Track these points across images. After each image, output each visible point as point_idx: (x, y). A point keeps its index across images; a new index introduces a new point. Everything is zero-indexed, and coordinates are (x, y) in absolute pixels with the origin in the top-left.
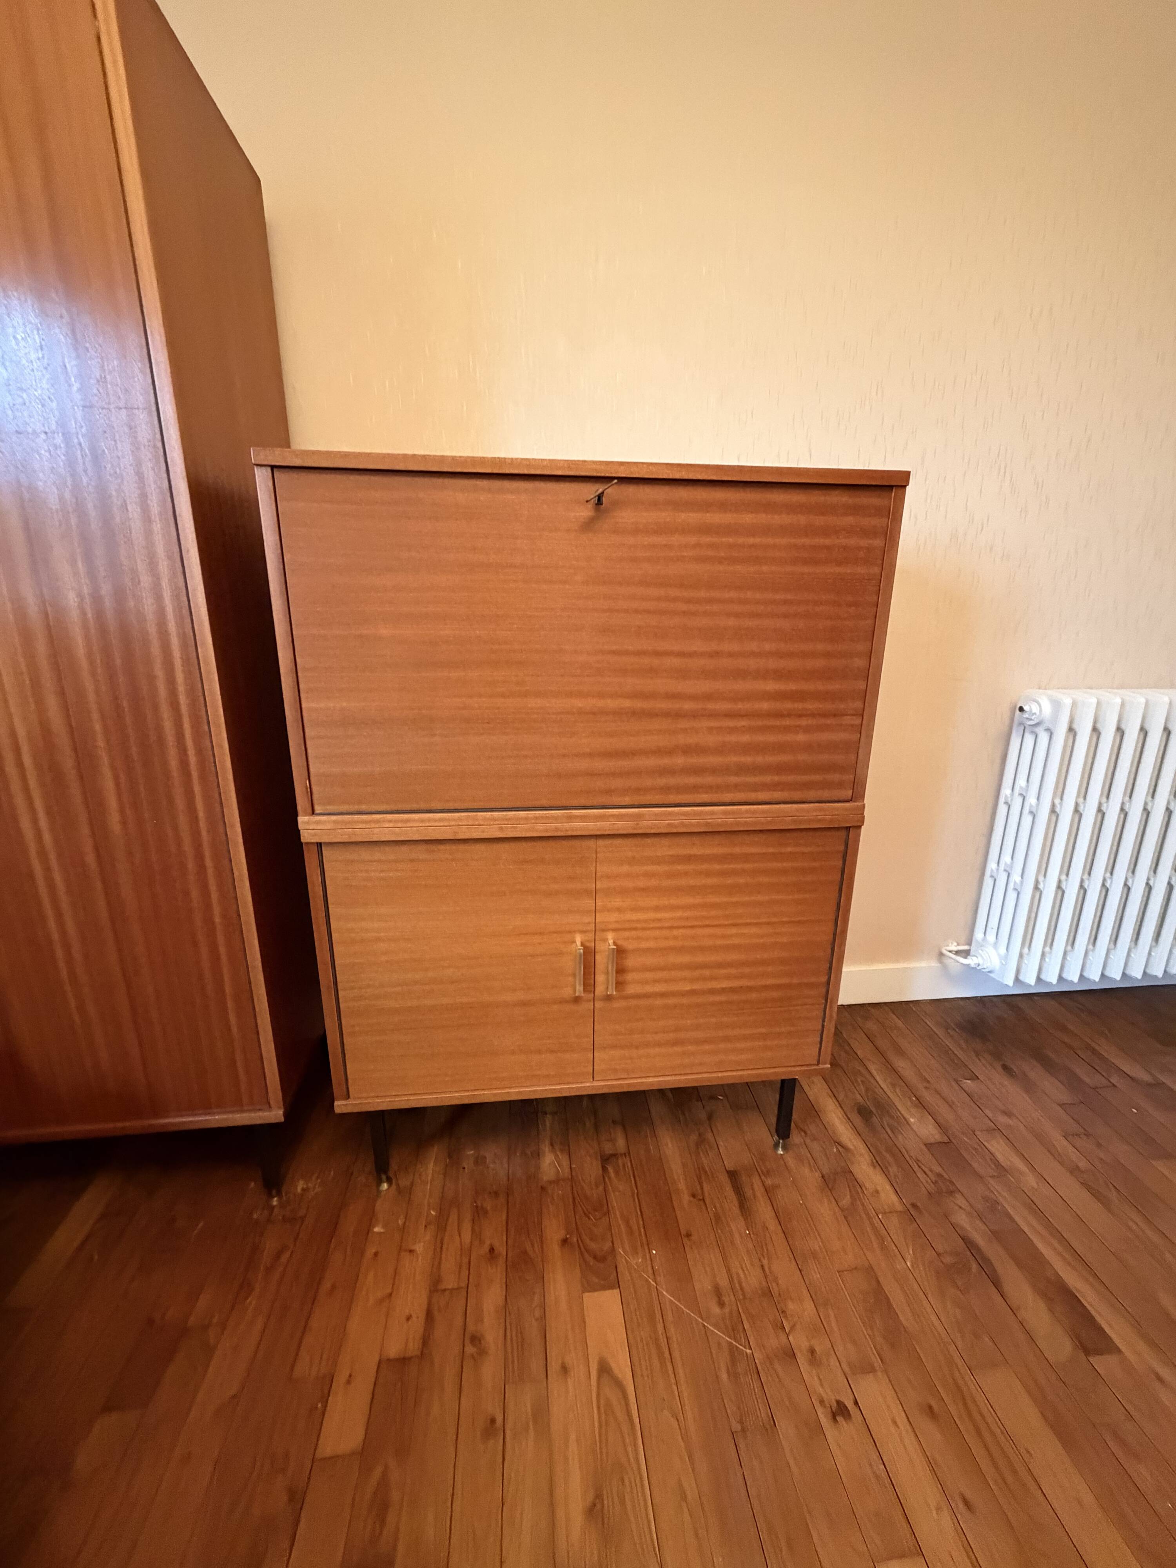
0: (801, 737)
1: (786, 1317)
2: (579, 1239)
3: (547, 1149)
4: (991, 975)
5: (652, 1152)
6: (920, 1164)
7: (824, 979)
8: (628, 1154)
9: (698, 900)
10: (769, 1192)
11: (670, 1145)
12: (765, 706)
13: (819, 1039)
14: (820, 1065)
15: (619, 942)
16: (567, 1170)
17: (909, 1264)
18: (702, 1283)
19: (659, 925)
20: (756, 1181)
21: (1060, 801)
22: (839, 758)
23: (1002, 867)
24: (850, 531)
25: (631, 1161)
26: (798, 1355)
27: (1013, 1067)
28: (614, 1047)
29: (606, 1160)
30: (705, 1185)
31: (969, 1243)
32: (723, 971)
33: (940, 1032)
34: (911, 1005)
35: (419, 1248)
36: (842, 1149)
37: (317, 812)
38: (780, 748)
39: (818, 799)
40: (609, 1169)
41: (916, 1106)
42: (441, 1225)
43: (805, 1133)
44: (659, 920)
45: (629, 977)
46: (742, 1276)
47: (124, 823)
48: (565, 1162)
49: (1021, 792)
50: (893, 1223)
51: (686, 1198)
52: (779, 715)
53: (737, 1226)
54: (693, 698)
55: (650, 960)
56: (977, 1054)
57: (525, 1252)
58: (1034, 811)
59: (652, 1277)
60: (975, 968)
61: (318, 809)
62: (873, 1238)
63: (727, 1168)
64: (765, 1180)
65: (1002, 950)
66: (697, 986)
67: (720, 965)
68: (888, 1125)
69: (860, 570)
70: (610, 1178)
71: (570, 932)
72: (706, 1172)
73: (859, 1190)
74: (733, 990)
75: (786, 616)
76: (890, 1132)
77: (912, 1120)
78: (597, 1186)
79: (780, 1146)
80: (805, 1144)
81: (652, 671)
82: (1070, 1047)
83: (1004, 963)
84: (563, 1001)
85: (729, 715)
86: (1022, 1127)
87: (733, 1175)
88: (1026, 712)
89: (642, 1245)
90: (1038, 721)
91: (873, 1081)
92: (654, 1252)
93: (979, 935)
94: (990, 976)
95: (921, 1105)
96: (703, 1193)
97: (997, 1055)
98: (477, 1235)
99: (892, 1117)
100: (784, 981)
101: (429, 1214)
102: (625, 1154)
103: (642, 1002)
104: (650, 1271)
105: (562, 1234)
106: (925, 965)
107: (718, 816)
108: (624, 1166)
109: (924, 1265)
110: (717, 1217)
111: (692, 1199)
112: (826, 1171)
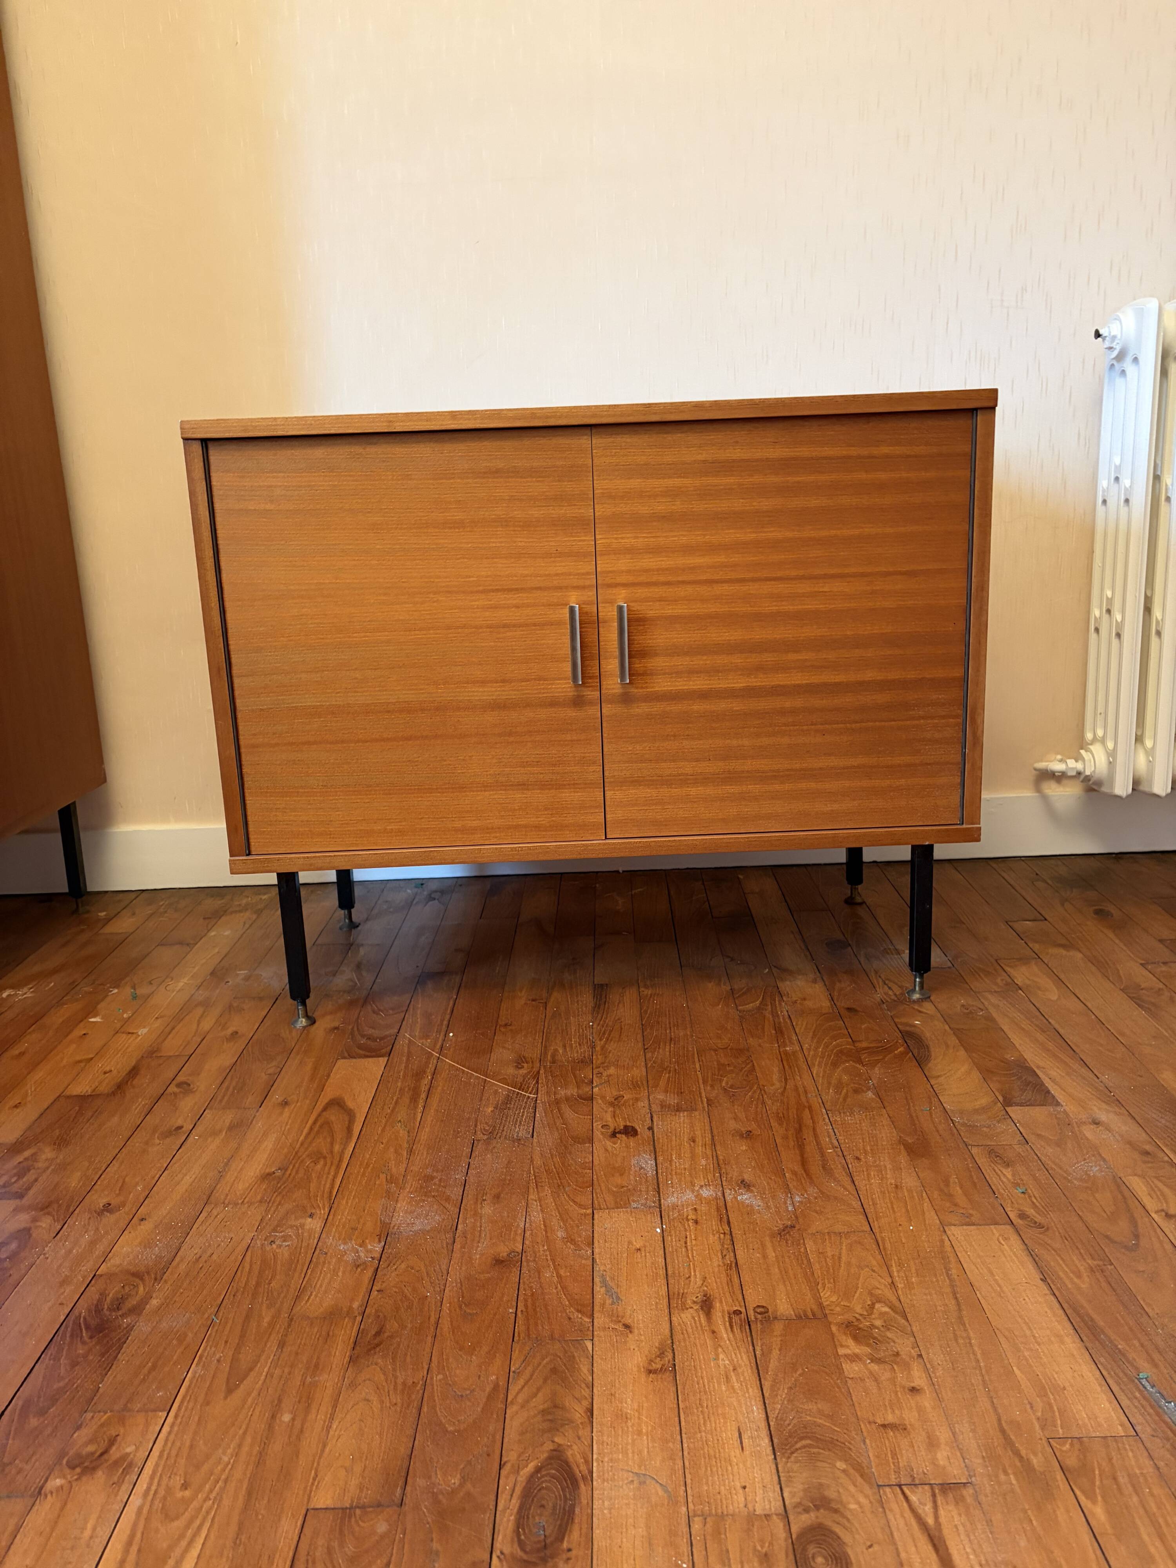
14: (964, 825)
15: (636, 606)
19: (692, 577)
28: (636, 782)
32: (792, 656)
44: (693, 569)
45: (658, 663)
65: (1111, 744)
67: (793, 646)
71: (560, 588)
88: (1106, 338)
93: (1088, 734)
100: (894, 675)
103: (675, 708)
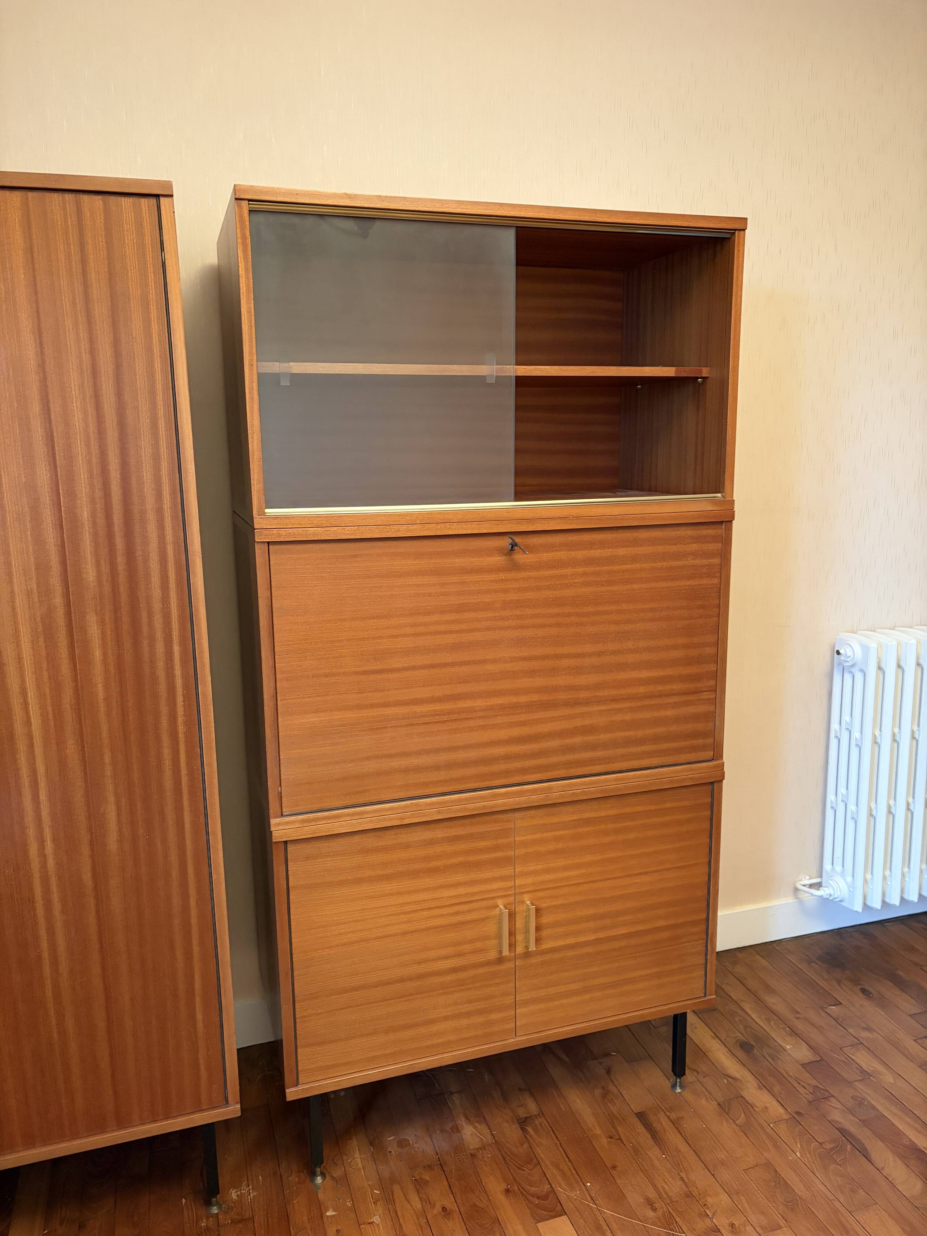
0: (670, 713)
1: (708, 1208)
2: (519, 1187)
3: (464, 1124)
4: (843, 904)
5: (564, 1109)
6: (798, 1081)
7: (704, 916)
8: (541, 1114)
9: (598, 857)
10: (676, 1124)
11: (578, 1101)
12: (642, 690)
13: (703, 972)
14: (707, 997)
15: (535, 902)
16: (489, 1137)
17: (798, 1154)
18: (634, 1198)
19: (567, 883)
20: (662, 1116)
21: (879, 732)
22: (700, 726)
23: (840, 797)
24: (695, 555)
25: (546, 1119)
26: (723, 1231)
27: (871, 990)
28: (534, 1001)
29: (523, 1123)
30: (619, 1129)
31: (843, 1131)
32: (621, 919)
33: (803, 966)
34: (774, 945)
35: (376, 1219)
36: (732, 1080)
37: (284, 814)
38: (656, 722)
39: (687, 761)
40: (528, 1129)
41: (791, 1035)
42: (388, 1199)
43: (698, 1072)
44: (568, 878)
45: (545, 933)
46: (666, 1187)
47: (120, 841)
48: (486, 1131)
49: (847, 727)
50: (783, 1130)
51: (604, 1141)
52: (652, 696)
53: (654, 1153)
54: (587, 688)
55: (561, 916)
56: (839, 982)
57: (475, 1205)
58: (859, 744)
59: (592, 1201)
60: (828, 898)
61: (286, 811)
62: (767, 1141)
63: (634, 1110)
64: (670, 1114)
65: (849, 879)
66: (601, 935)
67: (621, 913)
68: (767, 1053)
69: (705, 581)
70: (531, 1136)
71: (494, 898)
72: (616, 1117)
73: (751, 1109)
74: (630, 935)
75: (652, 620)
76: (770, 1060)
77: (788, 1047)
78: (522, 1145)
79: (678, 1085)
80: (699, 1081)
81: (554, 671)
82: (916, 964)
83: (852, 890)
84: (489, 963)
85: (614, 700)
86: (880, 1038)
87: (641, 1116)
88: (843, 655)
89: (577, 1182)
90: (852, 663)
91: (749, 1018)
92: (589, 1184)
93: (827, 866)
94: (841, 905)
95: (794, 1033)
96: (618, 1134)
97: (856, 982)
98: (426, 1201)
99: (770, 1047)
101: (373, 1194)
102: (539, 1114)
104: (589, 1199)
105: (504, 1186)
106: (784, 901)
107: (610, 783)
108: (541, 1125)
109: (810, 1153)
110: (636, 1151)
111: (610, 1140)
112: (721, 1100)
